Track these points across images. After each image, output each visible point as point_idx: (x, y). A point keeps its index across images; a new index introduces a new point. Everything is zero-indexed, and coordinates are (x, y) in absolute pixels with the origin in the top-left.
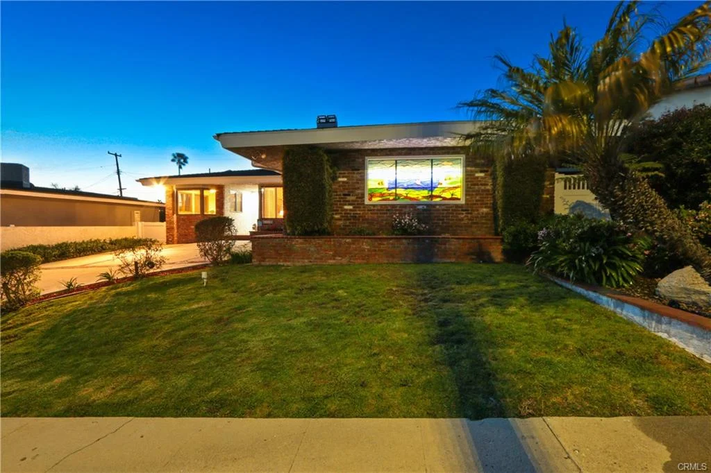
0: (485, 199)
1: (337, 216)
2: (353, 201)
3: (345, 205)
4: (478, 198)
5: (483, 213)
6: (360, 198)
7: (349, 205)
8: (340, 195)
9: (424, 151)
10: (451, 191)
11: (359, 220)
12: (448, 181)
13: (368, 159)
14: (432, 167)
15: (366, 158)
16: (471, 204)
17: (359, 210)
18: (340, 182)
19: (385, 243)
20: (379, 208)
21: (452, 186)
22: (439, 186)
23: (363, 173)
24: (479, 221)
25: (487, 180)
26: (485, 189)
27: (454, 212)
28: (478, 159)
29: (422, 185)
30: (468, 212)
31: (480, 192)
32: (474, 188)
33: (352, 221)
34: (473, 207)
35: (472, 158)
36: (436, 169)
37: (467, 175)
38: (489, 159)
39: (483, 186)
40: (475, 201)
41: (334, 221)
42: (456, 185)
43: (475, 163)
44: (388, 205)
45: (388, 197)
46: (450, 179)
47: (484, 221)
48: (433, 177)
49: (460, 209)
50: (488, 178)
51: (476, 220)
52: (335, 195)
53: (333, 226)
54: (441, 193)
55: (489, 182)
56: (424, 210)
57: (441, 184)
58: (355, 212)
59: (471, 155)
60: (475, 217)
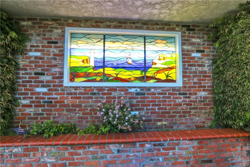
0: (202, 82)
1: (25, 102)
2: (48, 82)
3: (38, 86)
4: (195, 80)
5: (201, 97)
6: (58, 78)
7: (43, 86)
8: (31, 74)
9: (136, 25)
10: (166, 72)
11: (55, 106)
12: (162, 61)
13: (69, 30)
14: (145, 45)
15: (67, 28)
16: (189, 87)
17: (56, 94)
19: (81, 151)
20: (83, 91)
21: (166, 67)
22: (153, 66)
23: (63, 47)
24: (198, 106)
25: (204, 61)
26: (203, 71)
27: (171, 96)
28: (194, 37)
29: (134, 64)
30: (186, 96)
31: (198, 74)
32: (191, 69)
33: (46, 107)
34: (191, 90)
35: (188, 37)
36: (149, 47)
37: (183, 54)
38: (205, 39)
39: (201, 68)
40: (192, 84)
41: (21, 107)
42: (171, 66)
43: (191, 42)
44: (94, 87)
45: (94, 77)
46: (164, 59)
47: (202, 106)
48: (146, 56)
49: (178, 93)
50: (205, 59)
51: (194, 105)
52: (23, 74)
53: (20, 114)
54: (155, 74)
55: (205, 63)
56: (137, 94)
57: (155, 64)
58: (51, 96)
59: (187, 34)
60: (194, 102)
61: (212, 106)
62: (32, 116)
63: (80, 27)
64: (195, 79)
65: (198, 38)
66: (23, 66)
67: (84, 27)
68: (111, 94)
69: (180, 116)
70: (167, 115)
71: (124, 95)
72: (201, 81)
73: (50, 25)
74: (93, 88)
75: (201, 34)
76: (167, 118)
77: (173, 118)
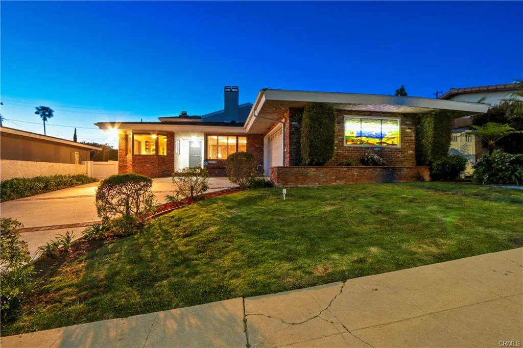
0: (411, 145)
2: (336, 143)
4: (407, 144)
5: (410, 154)
6: (341, 142)
10: (392, 140)
12: (390, 134)
13: (346, 116)
14: (381, 124)
16: (404, 148)
17: (341, 150)
19: (367, 171)
20: (352, 149)
21: (392, 137)
22: (386, 136)
23: (344, 125)
24: (408, 158)
27: (395, 152)
28: (407, 121)
29: (376, 135)
30: (402, 153)
31: (409, 141)
32: (405, 138)
34: (405, 150)
35: (404, 120)
36: (384, 125)
37: (401, 130)
38: (413, 122)
39: (410, 138)
40: (406, 146)
42: (394, 136)
43: (406, 123)
44: (358, 147)
45: (356, 142)
47: (410, 159)
48: (382, 131)
49: (398, 151)
50: (412, 133)
51: (406, 158)
54: (386, 141)
55: (413, 135)
56: (379, 151)
60: (406, 156)
65: (410, 121)
68: (366, 151)
71: (372, 152)
73: (337, 114)
75: (411, 119)
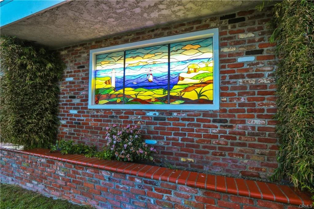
0: (257, 103)
1: (63, 122)
2: (78, 104)
3: (71, 109)
4: (243, 100)
5: (253, 128)
6: (84, 101)
7: (75, 109)
8: (67, 97)
9: (156, 32)
10: (198, 90)
11: (82, 127)
13: (93, 53)
14: (169, 56)
15: (91, 51)
16: (231, 111)
17: (83, 116)
18: (67, 82)
19: (80, 171)
20: (103, 114)
21: (198, 81)
22: (180, 82)
23: (88, 70)
24: (246, 141)
25: (260, 67)
26: (258, 84)
27: (201, 123)
28: (243, 32)
29: (156, 82)
30: (226, 124)
31: (248, 90)
32: (235, 82)
33: (77, 128)
34: (234, 116)
35: (231, 32)
37: (221, 61)
38: (265, 30)
39: (254, 79)
40: (237, 105)
41: (61, 127)
42: (206, 80)
43: (237, 39)
44: (113, 110)
45: (115, 99)
46: (195, 71)
47: (256, 143)
48: (171, 70)
49: (211, 119)
50: (262, 64)
51: (240, 139)
52: (62, 98)
53: (61, 133)
54: (182, 93)
55: (264, 71)
56: (156, 118)
57: (183, 79)
58: (80, 118)
59: (229, 28)
60: (239, 134)
61: (278, 144)
62: (68, 135)
63: (101, 47)
64: (243, 98)
65: (250, 30)
66: (62, 90)
67: (104, 47)
68: (128, 117)
69: (215, 154)
70: (194, 149)
71: (141, 120)
72: (255, 102)
73: (80, 50)
74: (111, 111)
75: (257, 23)
76: (194, 154)
77: (204, 155)
